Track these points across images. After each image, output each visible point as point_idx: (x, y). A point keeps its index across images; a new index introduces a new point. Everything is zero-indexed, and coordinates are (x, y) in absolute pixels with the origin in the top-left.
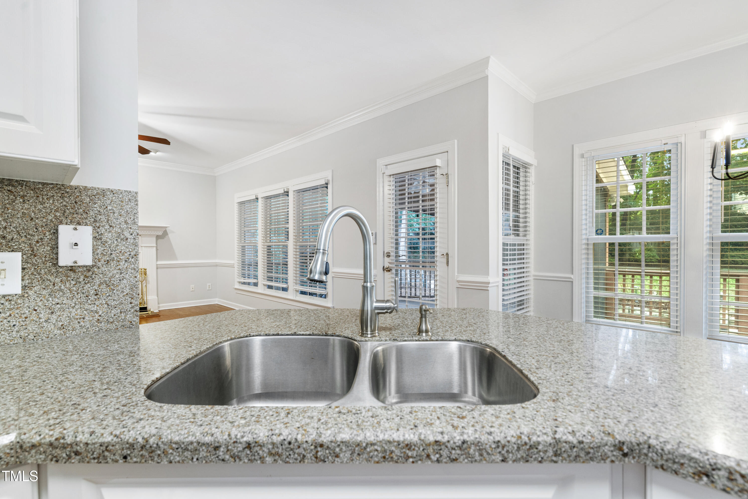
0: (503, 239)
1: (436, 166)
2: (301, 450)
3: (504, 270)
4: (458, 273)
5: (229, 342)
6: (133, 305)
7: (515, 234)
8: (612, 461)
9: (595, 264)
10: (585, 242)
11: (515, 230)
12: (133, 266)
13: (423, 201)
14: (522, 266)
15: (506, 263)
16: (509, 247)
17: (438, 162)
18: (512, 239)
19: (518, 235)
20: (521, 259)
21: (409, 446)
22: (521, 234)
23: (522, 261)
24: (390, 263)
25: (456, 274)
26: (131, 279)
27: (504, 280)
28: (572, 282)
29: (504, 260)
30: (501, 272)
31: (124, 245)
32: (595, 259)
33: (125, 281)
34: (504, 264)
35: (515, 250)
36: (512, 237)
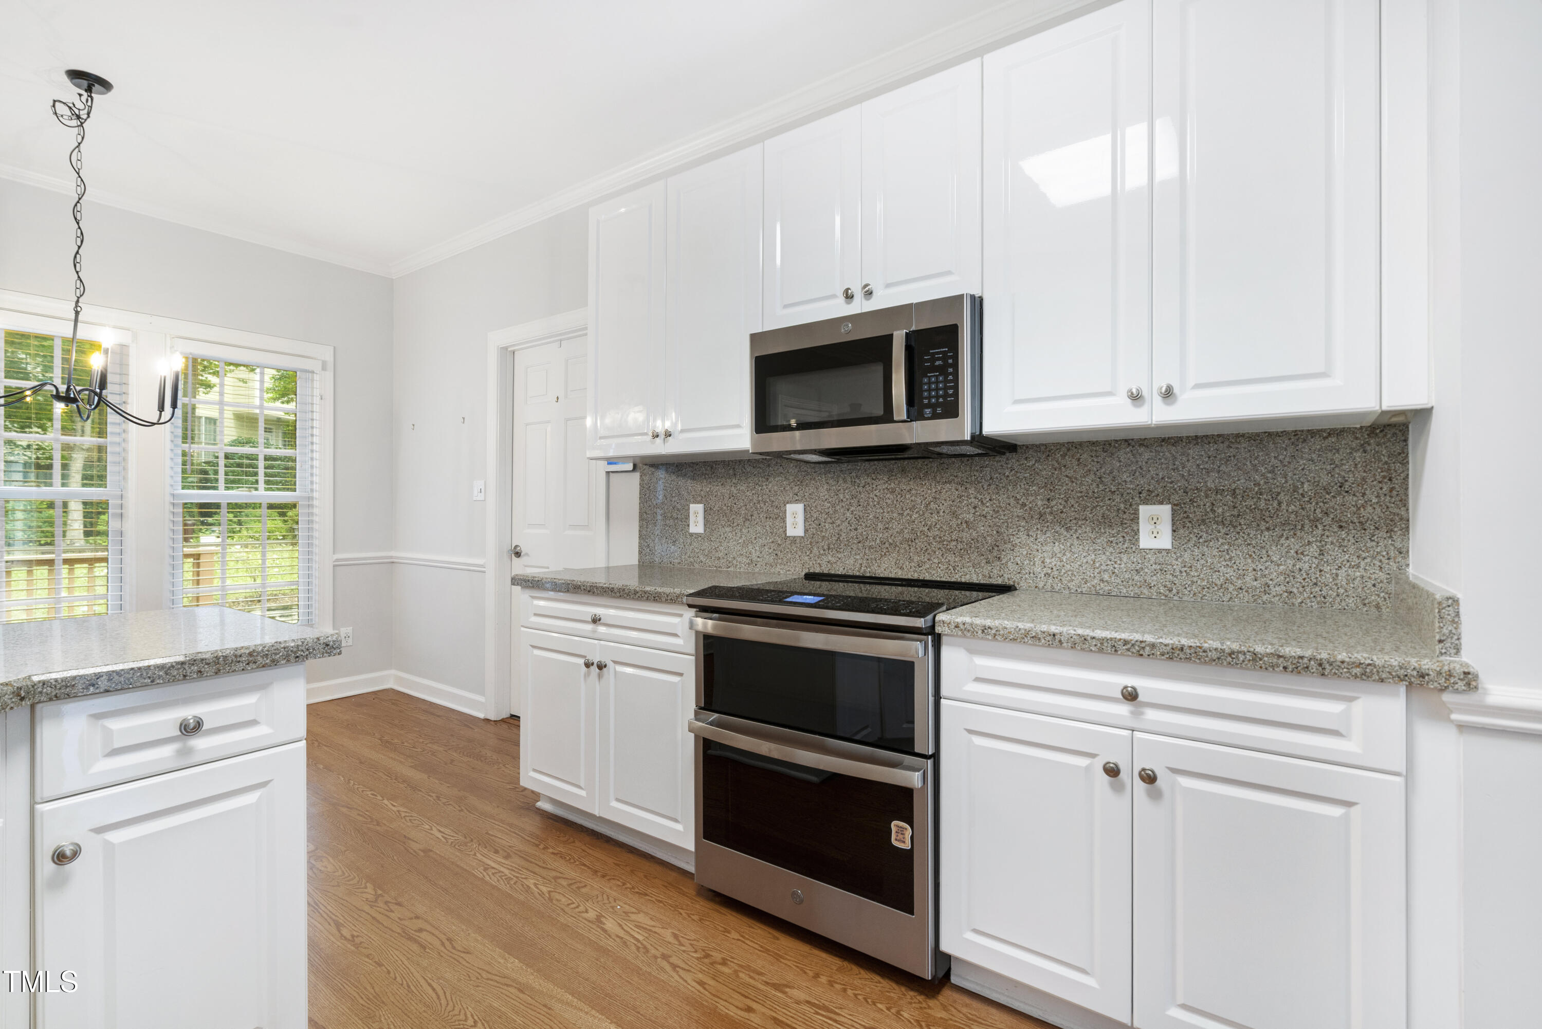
8: (12, 708)
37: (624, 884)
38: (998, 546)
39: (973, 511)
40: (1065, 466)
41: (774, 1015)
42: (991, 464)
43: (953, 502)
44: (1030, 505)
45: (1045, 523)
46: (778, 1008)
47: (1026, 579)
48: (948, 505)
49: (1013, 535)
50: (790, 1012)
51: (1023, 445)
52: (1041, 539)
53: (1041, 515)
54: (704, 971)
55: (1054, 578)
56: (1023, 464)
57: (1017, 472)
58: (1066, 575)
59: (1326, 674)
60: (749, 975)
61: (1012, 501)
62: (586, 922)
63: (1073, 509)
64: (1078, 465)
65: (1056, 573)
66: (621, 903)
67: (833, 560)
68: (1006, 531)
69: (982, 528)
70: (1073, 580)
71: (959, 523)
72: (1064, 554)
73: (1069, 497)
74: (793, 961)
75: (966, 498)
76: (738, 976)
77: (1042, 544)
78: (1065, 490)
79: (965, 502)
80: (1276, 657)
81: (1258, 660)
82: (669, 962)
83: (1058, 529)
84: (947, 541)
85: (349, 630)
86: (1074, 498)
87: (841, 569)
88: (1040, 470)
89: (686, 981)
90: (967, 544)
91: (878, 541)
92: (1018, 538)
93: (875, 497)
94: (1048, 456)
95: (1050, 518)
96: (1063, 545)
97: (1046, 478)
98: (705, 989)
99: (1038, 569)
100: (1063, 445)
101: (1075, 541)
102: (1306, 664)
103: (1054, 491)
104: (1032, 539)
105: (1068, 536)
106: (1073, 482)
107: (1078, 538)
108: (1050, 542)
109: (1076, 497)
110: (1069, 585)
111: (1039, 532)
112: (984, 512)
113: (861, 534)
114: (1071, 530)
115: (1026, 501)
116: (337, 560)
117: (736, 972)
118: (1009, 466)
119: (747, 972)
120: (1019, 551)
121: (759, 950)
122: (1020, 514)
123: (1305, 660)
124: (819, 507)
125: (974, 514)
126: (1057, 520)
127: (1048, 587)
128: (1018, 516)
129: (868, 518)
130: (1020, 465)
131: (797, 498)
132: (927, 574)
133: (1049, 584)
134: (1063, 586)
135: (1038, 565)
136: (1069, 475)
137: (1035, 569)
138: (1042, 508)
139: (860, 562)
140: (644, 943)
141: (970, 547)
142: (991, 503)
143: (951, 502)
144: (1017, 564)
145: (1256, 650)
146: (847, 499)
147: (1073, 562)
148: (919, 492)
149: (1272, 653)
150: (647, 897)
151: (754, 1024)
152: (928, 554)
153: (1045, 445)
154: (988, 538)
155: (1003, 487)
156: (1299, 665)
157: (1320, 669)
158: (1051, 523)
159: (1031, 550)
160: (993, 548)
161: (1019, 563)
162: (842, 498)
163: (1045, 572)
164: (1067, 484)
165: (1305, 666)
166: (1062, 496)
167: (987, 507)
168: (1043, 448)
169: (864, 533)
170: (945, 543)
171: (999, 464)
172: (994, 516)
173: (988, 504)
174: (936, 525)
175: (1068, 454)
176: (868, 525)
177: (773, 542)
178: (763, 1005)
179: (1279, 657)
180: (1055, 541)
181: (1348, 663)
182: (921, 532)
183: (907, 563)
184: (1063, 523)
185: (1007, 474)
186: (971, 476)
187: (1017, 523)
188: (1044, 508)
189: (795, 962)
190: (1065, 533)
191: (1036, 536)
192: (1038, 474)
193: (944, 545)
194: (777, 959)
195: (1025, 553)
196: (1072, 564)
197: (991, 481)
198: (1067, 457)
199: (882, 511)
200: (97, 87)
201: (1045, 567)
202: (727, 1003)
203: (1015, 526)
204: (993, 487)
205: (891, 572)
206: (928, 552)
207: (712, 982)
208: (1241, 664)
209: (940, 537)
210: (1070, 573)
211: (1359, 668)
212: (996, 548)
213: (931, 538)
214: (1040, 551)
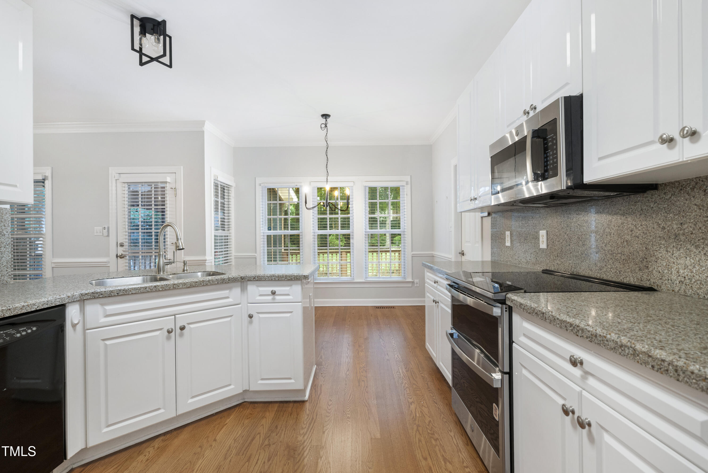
0: (215, 232)
1: (167, 182)
2: (169, 286)
3: (215, 252)
4: (184, 255)
5: (94, 281)
6: (8, 272)
7: (222, 229)
9: (268, 247)
10: (262, 234)
11: (222, 227)
12: (8, 250)
13: (155, 205)
14: (227, 249)
15: (217, 247)
16: (218, 238)
17: (168, 180)
18: (220, 233)
19: (224, 230)
20: (226, 245)
21: (196, 282)
22: (226, 229)
23: (227, 247)
24: (123, 251)
25: (183, 256)
26: (7, 257)
27: (215, 258)
28: (256, 258)
29: (215, 246)
30: (213, 255)
31: (3, 238)
32: (268, 244)
33: (4, 259)
34: (215, 249)
35: (222, 239)
36: (220, 231)
37: (433, 396)
38: (646, 258)
39: (630, 233)
40: (694, 197)
41: (432, 467)
42: (641, 199)
43: (619, 227)
44: (668, 228)
45: (679, 242)
46: (436, 465)
47: (666, 284)
48: (616, 229)
49: (656, 251)
50: (439, 470)
51: (663, 184)
52: (676, 254)
53: (676, 236)
54: (426, 438)
55: (686, 285)
56: (662, 198)
57: (658, 204)
58: (695, 283)
59: (680, 380)
60: (440, 449)
61: (656, 226)
62: (407, 402)
63: (700, 231)
64: (705, 195)
65: (688, 281)
66: (424, 402)
67: (559, 263)
68: (651, 248)
69: (636, 245)
70: (702, 288)
71: (622, 241)
72: (694, 267)
73: (698, 221)
74: (463, 456)
75: (626, 225)
76: (435, 447)
77: (677, 258)
78: (694, 215)
79: (626, 227)
80: (647, 356)
81: (636, 355)
82: (417, 428)
83: (689, 247)
84: (616, 254)
85: (418, 280)
86: (702, 222)
87: (563, 268)
88: (675, 202)
89: (416, 437)
90: (627, 256)
91: (580, 253)
92: (660, 253)
93: (578, 225)
94: (681, 190)
95: (682, 238)
96: (693, 260)
97: (680, 207)
98: (419, 443)
99: (674, 277)
100: (692, 180)
101: (703, 256)
102: (666, 367)
103: (686, 217)
104: (670, 254)
105: (697, 252)
106: (700, 209)
107: (705, 254)
108: (683, 257)
109: (703, 221)
110: (698, 291)
111: (675, 249)
112: (638, 234)
113: (572, 248)
114: (699, 247)
115: (665, 225)
116: (413, 254)
117: (437, 445)
118: (653, 200)
119: (440, 448)
120: (661, 263)
121: (455, 444)
122: (661, 235)
123: (666, 364)
124: (553, 232)
125: (631, 235)
126: (688, 240)
127: (682, 292)
128: (660, 237)
129: (575, 238)
130: (660, 199)
131: (544, 227)
132: (604, 275)
133: (683, 289)
134: (693, 292)
135: (674, 274)
136: (697, 204)
137: (672, 277)
138: (676, 231)
139: (571, 265)
140: (417, 418)
141: (629, 258)
142: (642, 227)
143: (617, 228)
144: (660, 272)
145: (636, 347)
146: (565, 227)
147: (701, 274)
148: (600, 221)
149: (644, 352)
150: (436, 405)
151: (421, 464)
152: (605, 262)
153: (678, 182)
154: (640, 252)
155: (649, 216)
156: (662, 367)
157: (676, 374)
158: (684, 242)
159: (669, 263)
160: (643, 260)
161: (661, 271)
162: (563, 226)
163: (679, 280)
164: (695, 211)
165: (666, 368)
166: (692, 221)
167: (639, 230)
168: (677, 184)
169: (573, 247)
170: (614, 255)
171: (647, 199)
172: (644, 237)
173: (640, 228)
174: (609, 243)
175: (696, 186)
176: (575, 243)
177: (535, 252)
178: (432, 461)
179: (650, 356)
180: (686, 256)
181: (696, 375)
182: (601, 247)
183: (594, 267)
184: (692, 242)
185: (652, 206)
186: (629, 209)
187: (659, 241)
188: (678, 230)
189: (464, 457)
190: (695, 250)
191: (673, 252)
192: (673, 204)
193: (614, 256)
194: (458, 451)
195: (665, 264)
196: (700, 275)
197: (641, 212)
198: (695, 190)
199: (581, 234)
200: (327, 117)
201: (679, 276)
202: (420, 452)
203: (657, 244)
204: (643, 215)
205: (586, 272)
206: (605, 261)
207: (424, 443)
208: (627, 356)
209: (612, 251)
210: (699, 282)
211: (705, 381)
212: (645, 260)
213: (607, 252)
214: (675, 263)
